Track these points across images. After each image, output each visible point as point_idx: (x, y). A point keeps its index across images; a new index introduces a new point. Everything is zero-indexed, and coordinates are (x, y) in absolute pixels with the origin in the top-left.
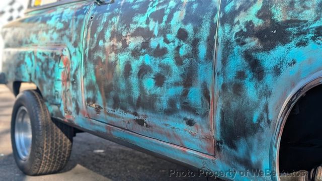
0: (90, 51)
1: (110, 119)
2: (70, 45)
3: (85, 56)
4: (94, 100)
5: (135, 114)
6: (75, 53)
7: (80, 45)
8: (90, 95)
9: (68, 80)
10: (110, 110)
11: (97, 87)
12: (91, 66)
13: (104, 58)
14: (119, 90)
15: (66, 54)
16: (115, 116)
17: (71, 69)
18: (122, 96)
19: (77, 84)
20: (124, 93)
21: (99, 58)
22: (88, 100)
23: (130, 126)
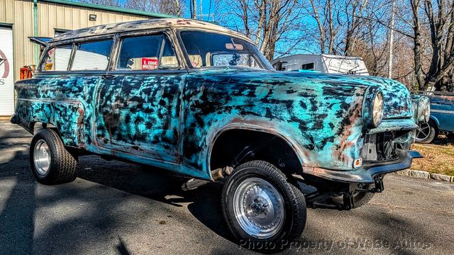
0: (100, 107)
1: (114, 146)
2: (84, 102)
3: (96, 109)
4: (103, 136)
5: (132, 143)
6: (89, 107)
7: (93, 102)
8: (100, 132)
9: (82, 123)
10: (114, 141)
11: (105, 128)
12: (101, 115)
13: (111, 111)
14: (122, 130)
15: (81, 107)
16: (118, 145)
17: (85, 117)
18: (124, 133)
19: (90, 126)
20: (125, 132)
21: (107, 111)
22: (99, 136)
23: (129, 150)
